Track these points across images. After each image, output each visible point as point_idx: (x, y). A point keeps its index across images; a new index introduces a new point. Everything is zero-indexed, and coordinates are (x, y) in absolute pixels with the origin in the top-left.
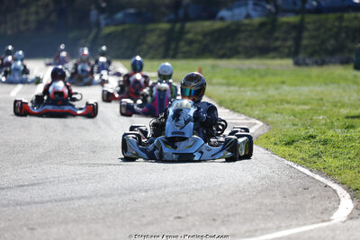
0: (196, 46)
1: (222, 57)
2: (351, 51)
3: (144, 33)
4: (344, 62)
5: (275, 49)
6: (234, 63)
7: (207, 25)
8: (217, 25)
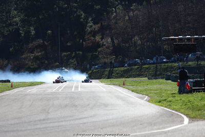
0: (119, 74)
1: (127, 78)
2: (164, 75)
3: (104, 71)
4: (162, 78)
5: (142, 75)
6: (130, 79)
7: (122, 69)
8: (126, 68)
